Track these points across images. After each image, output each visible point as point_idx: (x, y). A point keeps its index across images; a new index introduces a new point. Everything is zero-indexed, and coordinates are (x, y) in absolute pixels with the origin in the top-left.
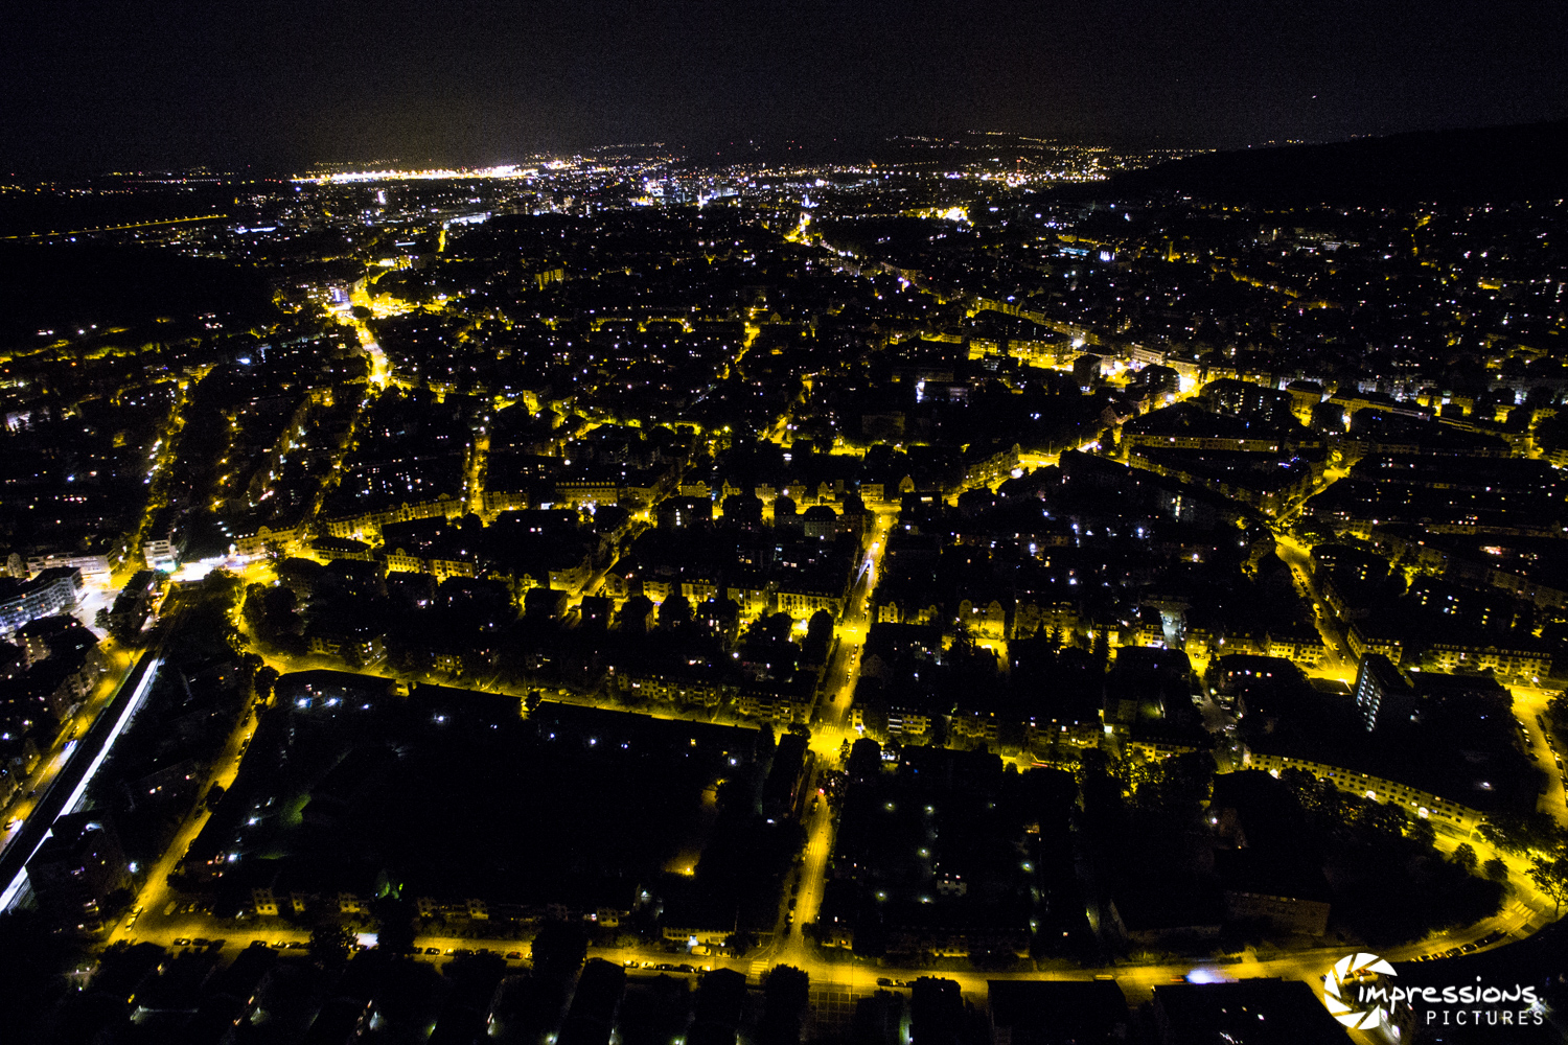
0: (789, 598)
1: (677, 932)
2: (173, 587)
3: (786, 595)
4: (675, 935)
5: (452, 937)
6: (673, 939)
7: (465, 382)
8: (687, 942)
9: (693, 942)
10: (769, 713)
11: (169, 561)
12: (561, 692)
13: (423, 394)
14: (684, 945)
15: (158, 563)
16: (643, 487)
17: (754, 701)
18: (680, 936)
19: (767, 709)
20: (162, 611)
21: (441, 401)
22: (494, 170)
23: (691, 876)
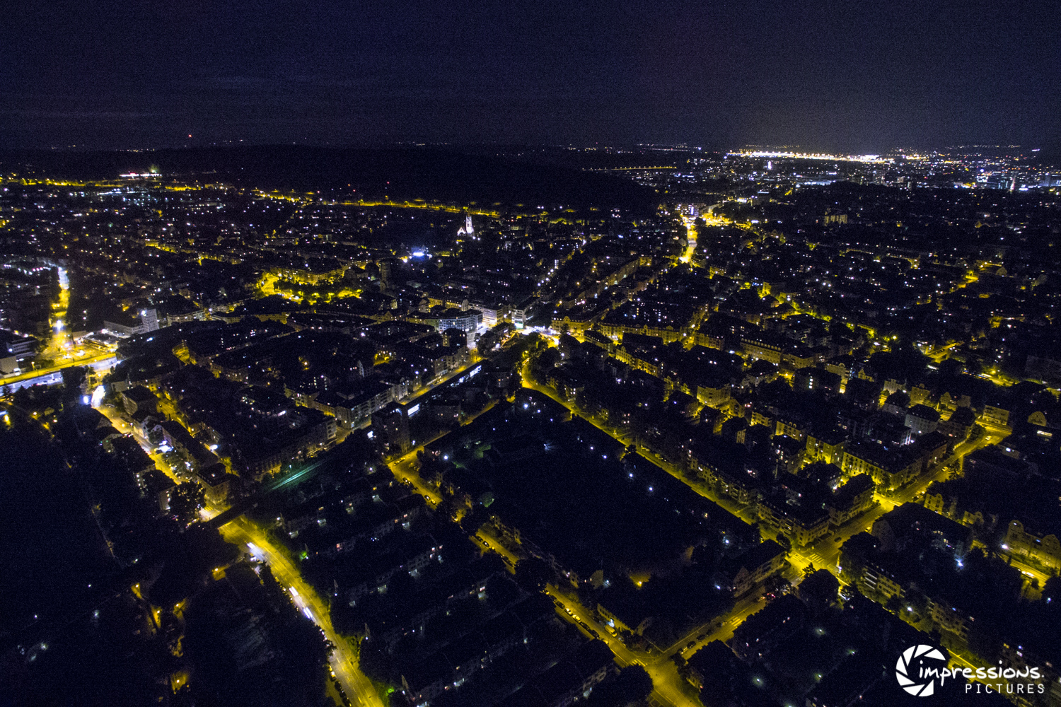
0: (852, 459)
1: (607, 612)
2: (516, 335)
3: (850, 456)
4: (603, 613)
5: (499, 543)
6: (603, 615)
7: (733, 270)
8: (608, 621)
9: (612, 624)
10: (778, 525)
11: (520, 322)
12: (656, 455)
13: (702, 272)
14: (606, 623)
15: (516, 322)
16: (801, 357)
17: (769, 511)
18: (606, 614)
19: (776, 522)
20: (505, 345)
21: (711, 278)
22: (862, 157)
23: (639, 587)
